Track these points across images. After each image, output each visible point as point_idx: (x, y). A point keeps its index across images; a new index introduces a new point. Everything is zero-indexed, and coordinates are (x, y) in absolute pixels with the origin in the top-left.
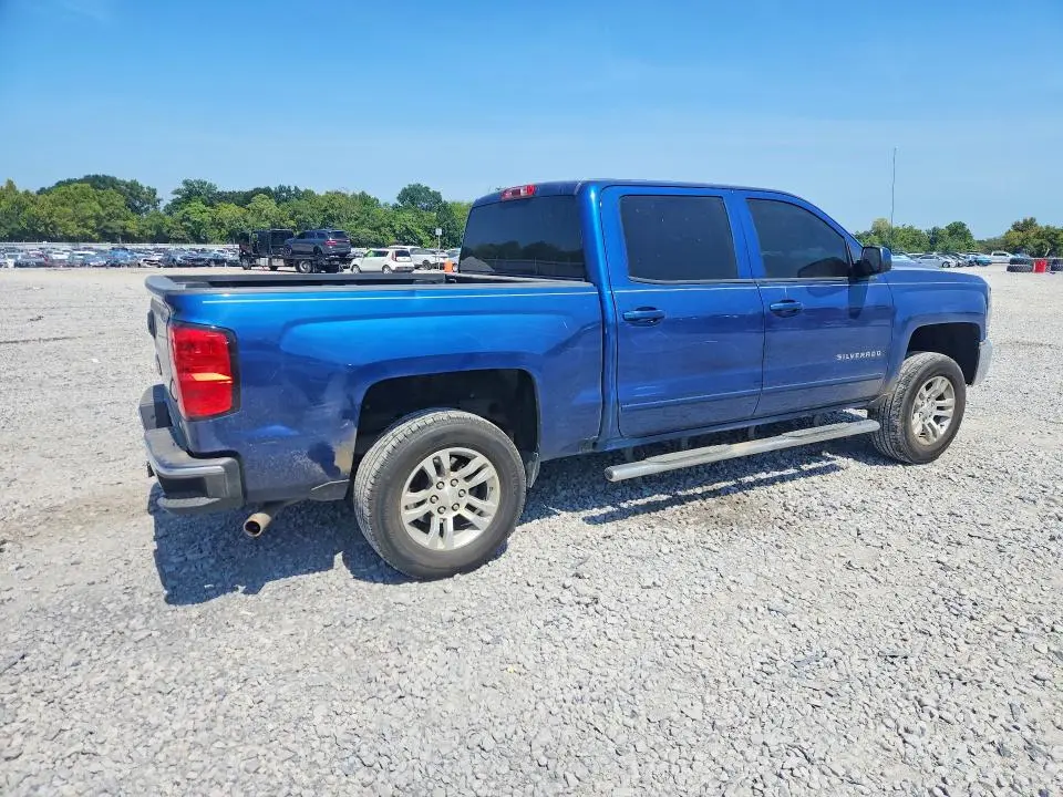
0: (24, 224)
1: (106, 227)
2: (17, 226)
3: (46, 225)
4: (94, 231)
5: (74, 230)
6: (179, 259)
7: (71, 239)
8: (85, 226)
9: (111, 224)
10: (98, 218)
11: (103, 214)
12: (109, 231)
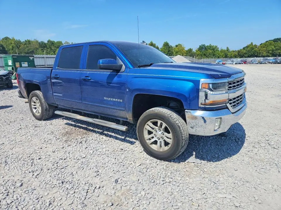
0: (252, 53)
1: (274, 53)
2: (250, 54)
3: (258, 53)
4: (271, 54)
5: (265, 54)
6: (279, 61)
7: (264, 57)
8: (268, 53)
9: (276, 52)
10: (273, 50)
11: (274, 49)
12: (275, 54)
